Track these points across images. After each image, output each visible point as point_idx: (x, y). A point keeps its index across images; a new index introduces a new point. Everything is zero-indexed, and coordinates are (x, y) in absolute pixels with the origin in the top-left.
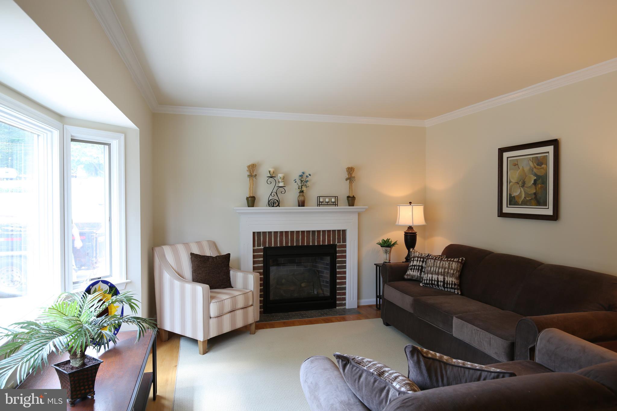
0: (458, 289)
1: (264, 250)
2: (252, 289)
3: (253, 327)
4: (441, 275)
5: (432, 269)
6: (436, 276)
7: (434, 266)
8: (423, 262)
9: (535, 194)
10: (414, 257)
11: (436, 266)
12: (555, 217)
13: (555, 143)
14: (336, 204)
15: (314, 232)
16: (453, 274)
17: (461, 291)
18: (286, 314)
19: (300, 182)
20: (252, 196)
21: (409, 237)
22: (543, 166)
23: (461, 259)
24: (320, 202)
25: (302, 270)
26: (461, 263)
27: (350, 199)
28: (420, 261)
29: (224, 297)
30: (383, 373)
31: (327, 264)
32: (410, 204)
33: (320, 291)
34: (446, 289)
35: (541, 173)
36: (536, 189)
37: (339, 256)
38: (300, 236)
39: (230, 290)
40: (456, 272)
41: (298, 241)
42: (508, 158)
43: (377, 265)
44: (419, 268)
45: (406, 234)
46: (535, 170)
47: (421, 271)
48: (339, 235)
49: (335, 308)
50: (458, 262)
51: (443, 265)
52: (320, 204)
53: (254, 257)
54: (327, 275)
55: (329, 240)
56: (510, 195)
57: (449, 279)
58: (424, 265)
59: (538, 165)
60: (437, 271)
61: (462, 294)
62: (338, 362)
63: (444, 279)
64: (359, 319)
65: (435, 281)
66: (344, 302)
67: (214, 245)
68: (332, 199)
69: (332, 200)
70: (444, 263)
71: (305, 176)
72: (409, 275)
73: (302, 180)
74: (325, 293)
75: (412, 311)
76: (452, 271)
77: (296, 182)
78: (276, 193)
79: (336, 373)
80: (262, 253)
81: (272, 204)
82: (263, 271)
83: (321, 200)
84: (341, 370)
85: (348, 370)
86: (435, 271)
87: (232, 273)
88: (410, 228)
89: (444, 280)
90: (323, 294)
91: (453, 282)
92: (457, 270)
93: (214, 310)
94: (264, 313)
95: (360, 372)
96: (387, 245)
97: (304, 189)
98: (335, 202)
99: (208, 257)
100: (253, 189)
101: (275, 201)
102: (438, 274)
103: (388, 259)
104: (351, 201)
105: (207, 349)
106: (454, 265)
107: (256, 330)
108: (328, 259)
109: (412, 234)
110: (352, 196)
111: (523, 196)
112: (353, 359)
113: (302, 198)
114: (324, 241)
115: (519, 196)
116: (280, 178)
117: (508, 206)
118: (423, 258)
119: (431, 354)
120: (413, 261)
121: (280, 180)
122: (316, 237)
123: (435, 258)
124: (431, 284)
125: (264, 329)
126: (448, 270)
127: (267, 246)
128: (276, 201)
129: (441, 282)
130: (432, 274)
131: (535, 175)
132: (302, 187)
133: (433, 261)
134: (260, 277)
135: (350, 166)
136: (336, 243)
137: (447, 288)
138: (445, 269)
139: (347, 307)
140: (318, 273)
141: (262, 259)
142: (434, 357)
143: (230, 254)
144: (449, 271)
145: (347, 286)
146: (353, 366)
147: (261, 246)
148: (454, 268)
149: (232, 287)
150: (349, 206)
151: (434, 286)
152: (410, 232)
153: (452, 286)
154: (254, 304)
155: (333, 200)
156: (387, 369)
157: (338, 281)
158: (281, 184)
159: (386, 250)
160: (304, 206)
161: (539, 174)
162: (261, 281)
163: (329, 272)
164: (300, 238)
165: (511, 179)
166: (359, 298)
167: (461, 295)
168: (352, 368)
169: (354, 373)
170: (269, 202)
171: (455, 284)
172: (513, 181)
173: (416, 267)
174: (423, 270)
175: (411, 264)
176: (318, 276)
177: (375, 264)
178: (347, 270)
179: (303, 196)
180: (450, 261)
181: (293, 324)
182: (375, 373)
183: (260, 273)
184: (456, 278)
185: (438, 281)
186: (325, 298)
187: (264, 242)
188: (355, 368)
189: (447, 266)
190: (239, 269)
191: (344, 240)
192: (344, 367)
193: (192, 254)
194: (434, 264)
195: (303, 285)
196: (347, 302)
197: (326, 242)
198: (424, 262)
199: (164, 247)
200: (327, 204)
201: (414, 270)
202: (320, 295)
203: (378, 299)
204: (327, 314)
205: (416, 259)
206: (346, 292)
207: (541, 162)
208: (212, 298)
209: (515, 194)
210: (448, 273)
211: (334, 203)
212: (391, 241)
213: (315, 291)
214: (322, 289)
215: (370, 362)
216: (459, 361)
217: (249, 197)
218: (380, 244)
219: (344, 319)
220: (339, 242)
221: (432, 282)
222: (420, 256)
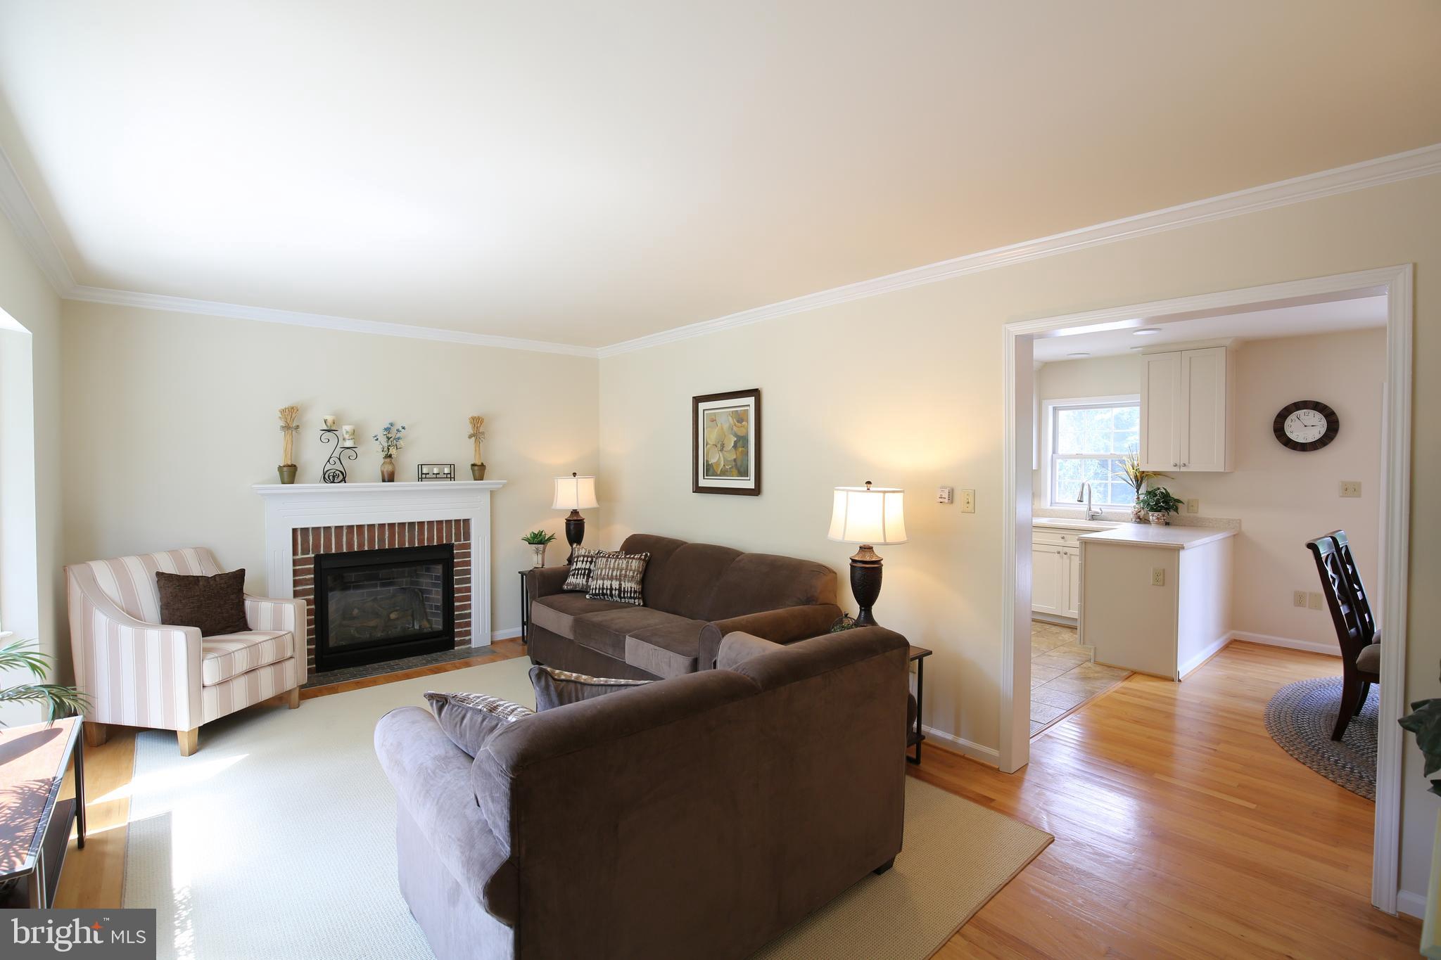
0: (639, 598)
1: (315, 560)
2: (292, 629)
3: (296, 695)
4: (616, 579)
5: (604, 571)
6: (609, 582)
7: (606, 568)
8: (591, 562)
9: (735, 460)
10: (578, 557)
11: (609, 568)
12: (756, 491)
13: (755, 393)
14: (453, 476)
15: (412, 524)
16: (633, 577)
17: (644, 602)
18: (361, 668)
19: (386, 440)
20: (289, 463)
21: (572, 527)
22: (744, 423)
23: (644, 554)
24: (422, 474)
25: (391, 591)
26: (644, 560)
27: (476, 468)
28: (587, 562)
29: (232, 647)
30: (495, 708)
31: (437, 578)
32: (575, 476)
33: (425, 624)
34: (623, 600)
35: (741, 432)
36: (736, 454)
37: (458, 562)
38: (387, 533)
39: (244, 634)
40: (637, 574)
41: (382, 540)
42: (704, 410)
43: (522, 574)
44: (585, 572)
45: (568, 522)
46: (735, 428)
47: (589, 576)
48: (458, 529)
49: (453, 648)
50: (640, 559)
51: (618, 565)
52: (422, 477)
53: (295, 573)
54: (436, 596)
55: (440, 538)
56: (707, 461)
57: (627, 585)
58: (592, 567)
59: (738, 422)
60: (610, 574)
61: (645, 605)
62: (432, 705)
63: (620, 585)
64: (493, 661)
65: (607, 589)
66: (467, 638)
67: (208, 554)
68: (444, 469)
69: (444, 471)
70: (621, 561)
71: (394, 430)
72: (570, 584)
73: (390, 436)
74: (434, 626)
75: (571, 637)
76: (631, 574)
77: (377, 440)
78: (339, 459)
79: (431, 724)
80: (312, 566)
81: (331, 477)
82: (315, 598)
83: (425, 471)
84: (436, 716)
85: (446, 713)
86: (608, 575)
87: (248, 604)
88: (575, 512)
89: (620, 588)
90: (431, 627)
91: (633, 589)
92: (638, 571)
93: (211, 671)
94: (318, 672)
95: (463, 712)
96: (539, 540)
97: (393, 451)
98: (450, 474)
99: (196, 580)
100: (291, 453)
101: (337, 472)
102: (612, 579)
103: (540, 562)
104: (479, 471)
105: (198, 745)
106: (635, 564)
107: (301, 702)
108: (438, 570)
109: (577, 522)
110: (480, 464)
111: (722, 463)
112: (453, 697)
113: (388, 468)
114: (430, 538)
115: (718, 463)
116: (347, 432)
117: (706, 477)
118: (592, 557)
119: (565, 675)
120: (577, 562)
121: (347, 436)
122: (416, 533)
123: (609, 556)
124: (602, 594)
125: (317, 696)
126: (626, 572)
127: (322, 552)
128: (340, 474)
129: (616, 590)
130: (603, 579)
131: (736, 435)
132: (389, 449)
133: (604, 560)
134: (306, 608)
135: (476, 415)
136: (453, 541)
137: (624, 598)
138: (621, 571)
139: (473, 645)
140: (420, 594)
141: (312, 576)
142: (568, 678)
143: (244, 570)
144: (628, 573)
145: (473, 611)
146: (454, 706)
147: (308, 554)
148: (633, 568)
149: (251, 630)
150: (475, 480)
151: (606, 597)
152: (575, 518)
153: (631, 594)
154: (297, 655)
155: (447, 470)
156: (502, 703)
157: (456, 604)
158: (349, 444)
159: (537, 549)
160: (393, 481)
161: (739, 434)
162: (311, 615)
163: (440, 590)
164: (387, 535)
165: (708, 440)
166: (493, 629)
167: (642, 606)
168: (452, 709)
169: (453, 716)
170: (324, 474)
171: (635, 592)
172: (711, 443)
173: (580, 572)
174: (591, 575)
175: (574, 568)
176: (421, 598)
177: (519, 572)
178: (473, 585)
179: (391, 463)
180: (630, 558)
181: (375, 683)
182: (485, 709)
183: (309, 602)
184: (637, 583)
185: (611, 589)
186: (434, 634)
187: (317, 546)
188: (455, 709)
189: (624, 566)
190: (264, 595)
191: (467, 536)
192: (440, 710)
193: (159, 574)
194: (606, 565)
195: (393, 616)
196: (473, 637)
197: (435, 540)
198: (593, 563)
199: (93, 564)
200: (437, 477)
201: (577, 575)
202: (425, 631)
203: (525, 627)
204: (436, 660)
205: (582, 559)
206: (470, 621)
207: (741, 418)
208: (207, 650)
209: (712, 461)
210: (625, 576)
211: (449, 476)
212: (545, 534)
213: (415, 624)
214: (429, 621)
215: (479, 697)
216: (602, 679)
217: (284, 466)
218: (527, 540)
219: (468, 665)
220: (458, 539)
221: (603, 592)
222: (586, 554)
